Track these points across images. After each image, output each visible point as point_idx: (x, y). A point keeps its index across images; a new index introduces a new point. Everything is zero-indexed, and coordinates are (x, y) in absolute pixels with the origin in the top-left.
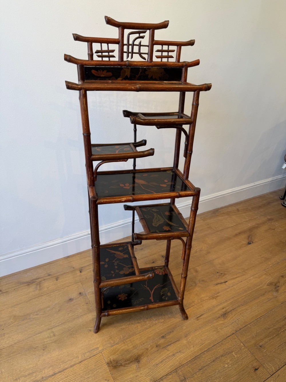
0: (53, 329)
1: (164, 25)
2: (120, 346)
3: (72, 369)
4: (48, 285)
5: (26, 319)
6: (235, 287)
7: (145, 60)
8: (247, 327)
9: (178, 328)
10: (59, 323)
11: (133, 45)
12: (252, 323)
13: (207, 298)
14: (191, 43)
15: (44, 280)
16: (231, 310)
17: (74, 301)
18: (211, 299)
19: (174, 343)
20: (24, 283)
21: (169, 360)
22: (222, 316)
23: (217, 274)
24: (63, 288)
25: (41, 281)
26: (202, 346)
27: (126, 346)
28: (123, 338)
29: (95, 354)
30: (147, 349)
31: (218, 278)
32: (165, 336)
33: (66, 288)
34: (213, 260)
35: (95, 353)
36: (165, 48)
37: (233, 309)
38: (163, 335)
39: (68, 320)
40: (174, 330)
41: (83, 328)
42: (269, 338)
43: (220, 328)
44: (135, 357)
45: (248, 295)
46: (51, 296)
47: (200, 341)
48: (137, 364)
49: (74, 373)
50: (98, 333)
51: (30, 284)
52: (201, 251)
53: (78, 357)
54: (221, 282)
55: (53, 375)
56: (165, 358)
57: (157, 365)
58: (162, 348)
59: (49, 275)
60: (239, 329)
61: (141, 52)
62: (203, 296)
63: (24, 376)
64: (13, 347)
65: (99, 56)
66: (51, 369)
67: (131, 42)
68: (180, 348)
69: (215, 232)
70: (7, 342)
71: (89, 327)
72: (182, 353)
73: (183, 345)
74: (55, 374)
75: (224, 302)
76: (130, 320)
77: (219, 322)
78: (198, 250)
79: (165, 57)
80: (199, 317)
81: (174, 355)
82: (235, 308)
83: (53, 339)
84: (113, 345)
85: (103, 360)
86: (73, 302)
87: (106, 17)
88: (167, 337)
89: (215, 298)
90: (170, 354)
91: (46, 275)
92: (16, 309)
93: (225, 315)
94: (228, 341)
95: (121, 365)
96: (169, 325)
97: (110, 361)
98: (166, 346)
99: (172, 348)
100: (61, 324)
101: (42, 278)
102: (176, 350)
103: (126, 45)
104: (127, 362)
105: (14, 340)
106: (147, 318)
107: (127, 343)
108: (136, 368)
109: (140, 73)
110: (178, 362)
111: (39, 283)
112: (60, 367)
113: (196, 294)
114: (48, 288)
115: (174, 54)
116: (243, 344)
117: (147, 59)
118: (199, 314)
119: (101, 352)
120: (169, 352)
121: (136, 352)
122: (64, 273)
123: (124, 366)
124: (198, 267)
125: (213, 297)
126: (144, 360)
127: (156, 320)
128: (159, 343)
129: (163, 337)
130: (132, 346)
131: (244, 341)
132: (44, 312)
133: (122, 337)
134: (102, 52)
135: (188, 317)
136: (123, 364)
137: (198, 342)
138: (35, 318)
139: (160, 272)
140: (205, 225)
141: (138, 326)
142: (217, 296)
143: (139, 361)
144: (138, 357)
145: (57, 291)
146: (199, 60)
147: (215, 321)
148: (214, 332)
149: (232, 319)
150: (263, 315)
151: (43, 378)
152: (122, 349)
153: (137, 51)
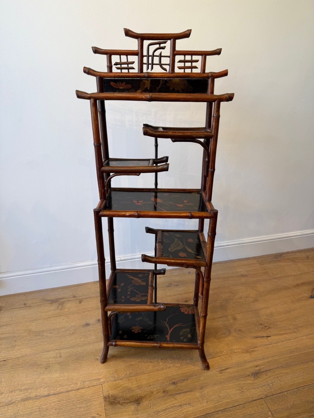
0: (62, 350)
1: (186, 35)
2: (124, 383)
3: (67, 394)
4: (70, 306)
5: (40, 335)
6: (279, 344)
7: (165, 72)
8: (282, 394)
9: (194, 377)
10: (69, 345)
11: (153, 56)
12: (291, 391)
13: (240, 351)
14: (217, 52)
15: (68, 301)
16: (267, 370)
17: (91, 326)
18: (244, 352)
19: (185, 393)
20: (48, 300)
21: (174, 410)
22: (253, 374)
23: (260, 325)
24: (83, 312)
25: (64, 302)
26: (217, 404)
27: (130, 384)
28: (129, 375)
29: (95, 385)
30: (152, 393)
31: (260, 330)
32: (177, 383)
33: (87, 312)
34: (259, 309)
35: (95, 383)
36: (188, 58)
37: (270, 369)
38: (175, 381)
39: (79, 344)
40: (189, 378)
41: (91, 356)
42: (309, 414)
43: (246, 389)
44: (136, 398)
45: (293, 357)
46: (70, 317)
47: (217, 398)
48: (135, 405)
49: (67, 399)
50: (105, 364)
51: (53, 302)
52: (247, 297)
53: (77, 384)
54: (262, 336)
55: (47, 396)
56: (170, 406)
57: (158, 412)
58: (170, 395)
59: (74, 297)
60: (270, 395)
61: (162, 63)
62: (235, 347)
63: (20, 390)
64: (19, 359)
65: (118, 68)
66: (47, 389)
68: (190, 400)
69: (272, 279)
70: (15, 354)
71: (97, 356)
72: (191, 406)
73: (195, 397)
74: (49, 395)
75: (259, 359)
76: (143, 357)
77: (247, 381)
78: (243, 296)
79: (188, 68)
80: (222, 370)
81: (181, 406)
82: (272, 369)
83: (59, 360)
84: (116, 379)
85: (101, 392)
86: (88, 327)
87: (125, 29)
88: (179, 384)
89: (250, 352)
90: (176, 404)
91: (72, 296)
92: (33, 324)
93: (256, 374)
94: (252, 405)
95: (119, 403)
96: (184, 372)
97: (108, 395)
98: (174, 394)
99: (181, 398)
100: (70, 347)
101: (66, 298)
102: (184, 401)
103: (145, 56)
104: (126, 401)
105: (22, 353)
106: (162, 359)
107: (132, 381)
108: (133, 410)
109: (160, 85)
110: (183, 415)
111: (62, 303)
112: (56, 390)
113: (227, 344)
114: (69, 309)
115: (199, 65)
116: (272, 414)
117: (168, 70)
118: (224, 367)
119: (102, 384)
120: (177, 402)
121: (139, 392)
122: (89, 297)
123: (122, 405)
124: (238, 315)
125: (247, 351)
126: (145, 403)
127: (171, 363)
128: (168, 389)
129: (174, 384)
130: (137, 385)
131: (273, 411)
132: (58, 332)
133: (128, 373)
134: (121, 64)
135: (210, 367)
136: (121, 402)
137: (215, 398)
138: (48, 336)
139: (186, 311)
140: (260, 270)
141: (149, 366)
142: (253, 351)
143: (139, 404)
144: (139, 399)
145: (77, 314)
146: (227, 70)
147: (242, 379)
148: (238, 392)
149: (265, 381)
150: (308, 384)
151: (36, 396)
152: (124, 386)
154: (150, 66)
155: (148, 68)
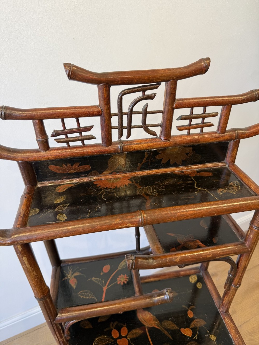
7: (156, 137)
11: (131, 113)
36: (198, 111)
61: (148, 123)
65: (60, 141)
67: (126, 109)
79: (196, 126)
87: (67, 65)
103: (115, 115)
109: (145, 159)
115: (215, 121)
117: (158, 133)
134: (66, 132)
153: (140, 123)
154: (125, 131)
155: (121, 135)
